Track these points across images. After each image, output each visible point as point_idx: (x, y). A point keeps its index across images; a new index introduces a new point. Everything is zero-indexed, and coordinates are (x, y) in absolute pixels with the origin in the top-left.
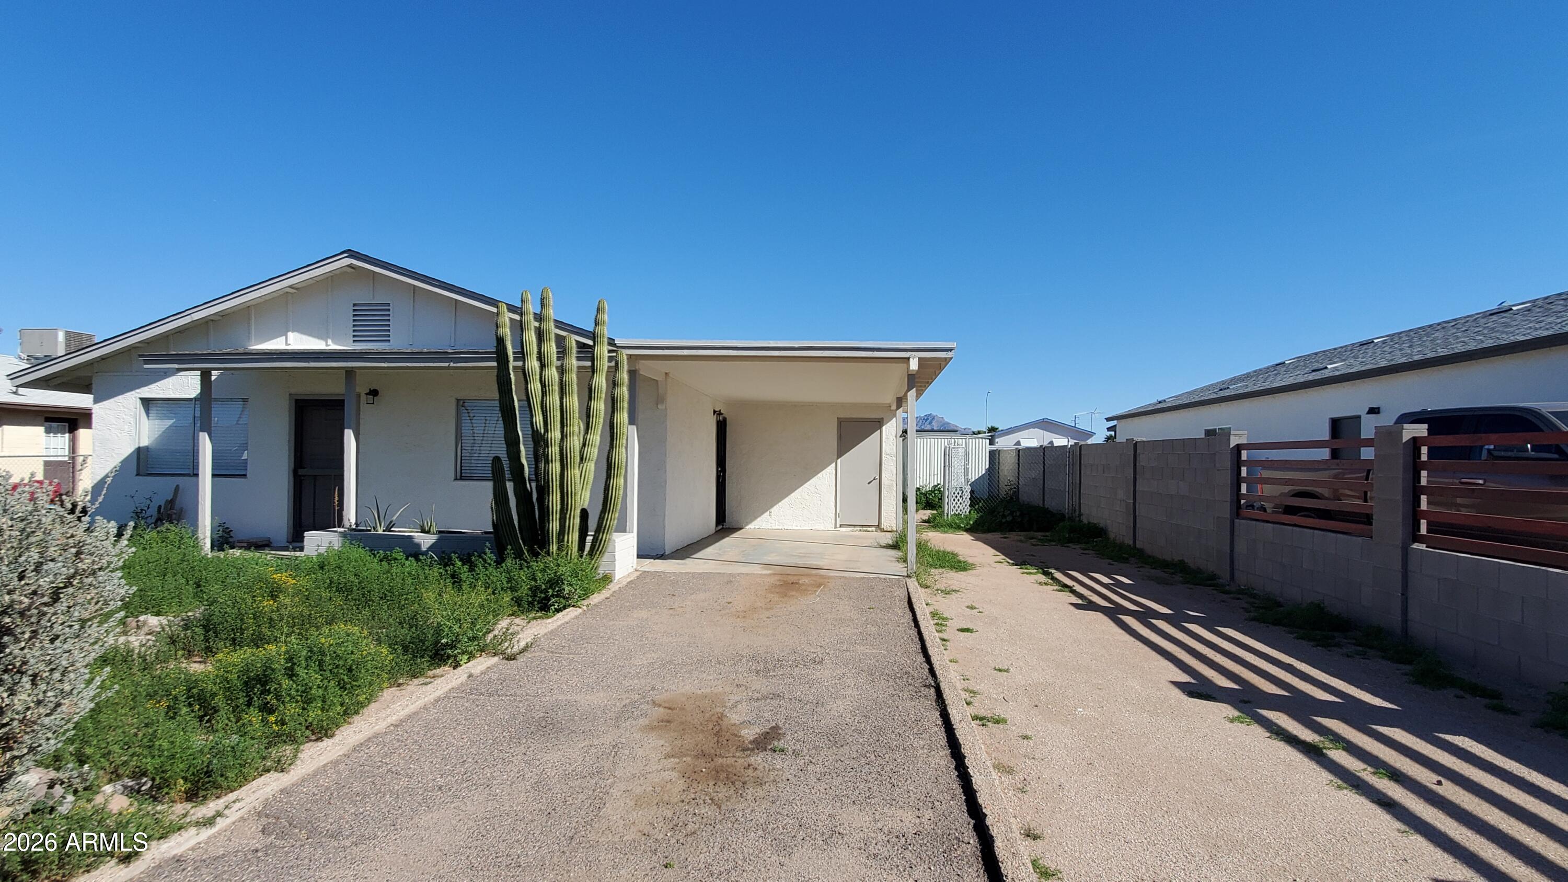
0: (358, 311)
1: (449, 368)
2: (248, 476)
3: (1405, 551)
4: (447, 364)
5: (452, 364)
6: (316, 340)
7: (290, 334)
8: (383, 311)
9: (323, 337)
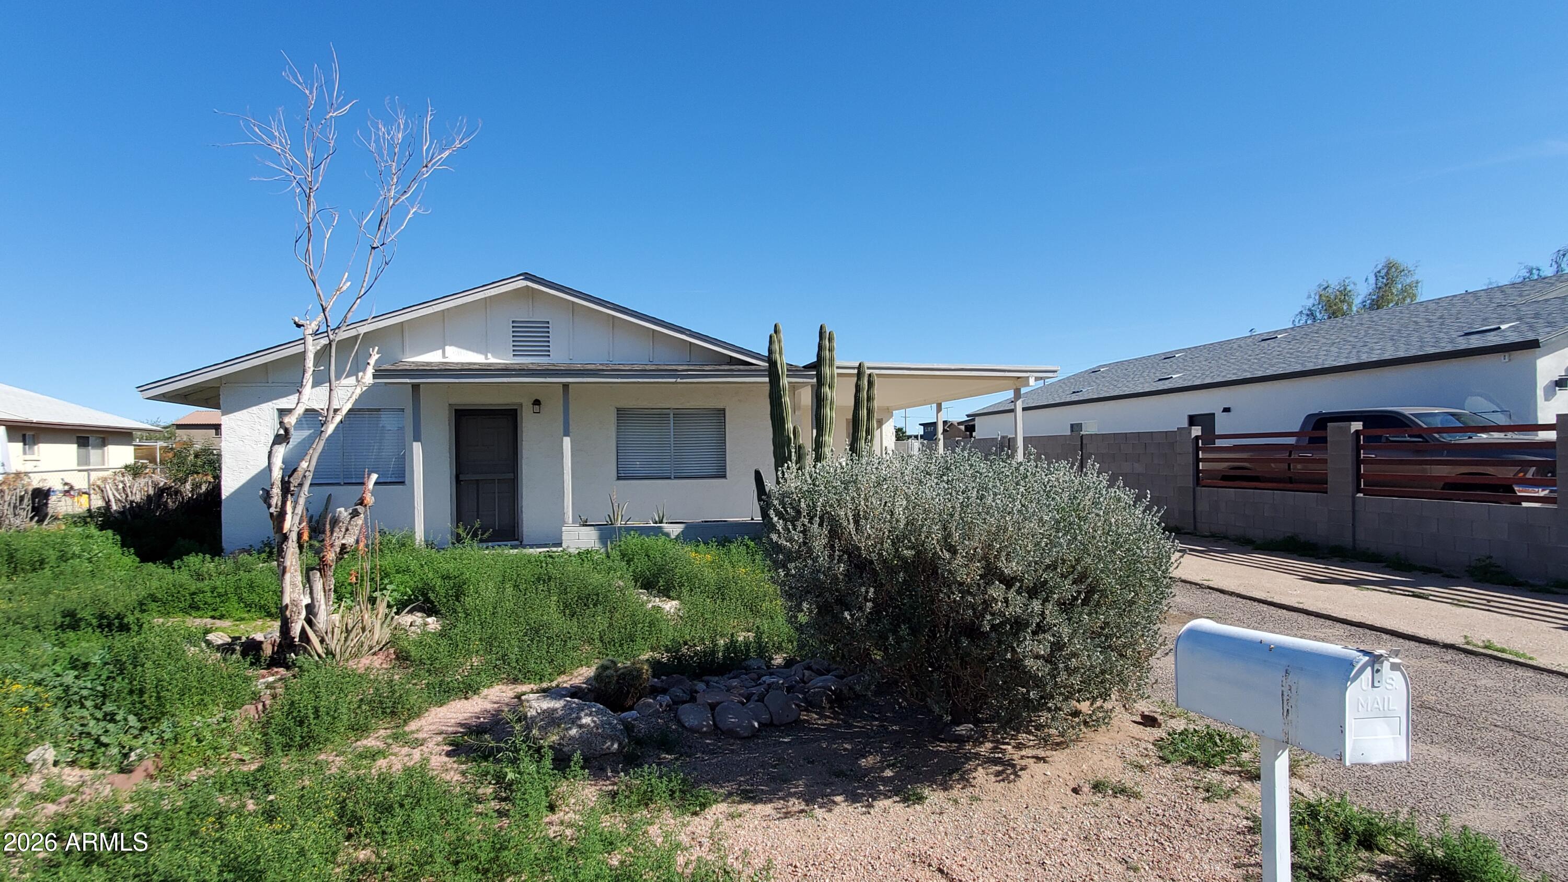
0: (518, 327)
2: (406, 482)
3: (1354, 497)
4: (674, 380)
5: (679, 380)
6: (475, 354)
7: (447, 348)
8: (544, 328)
9: (483, 351)
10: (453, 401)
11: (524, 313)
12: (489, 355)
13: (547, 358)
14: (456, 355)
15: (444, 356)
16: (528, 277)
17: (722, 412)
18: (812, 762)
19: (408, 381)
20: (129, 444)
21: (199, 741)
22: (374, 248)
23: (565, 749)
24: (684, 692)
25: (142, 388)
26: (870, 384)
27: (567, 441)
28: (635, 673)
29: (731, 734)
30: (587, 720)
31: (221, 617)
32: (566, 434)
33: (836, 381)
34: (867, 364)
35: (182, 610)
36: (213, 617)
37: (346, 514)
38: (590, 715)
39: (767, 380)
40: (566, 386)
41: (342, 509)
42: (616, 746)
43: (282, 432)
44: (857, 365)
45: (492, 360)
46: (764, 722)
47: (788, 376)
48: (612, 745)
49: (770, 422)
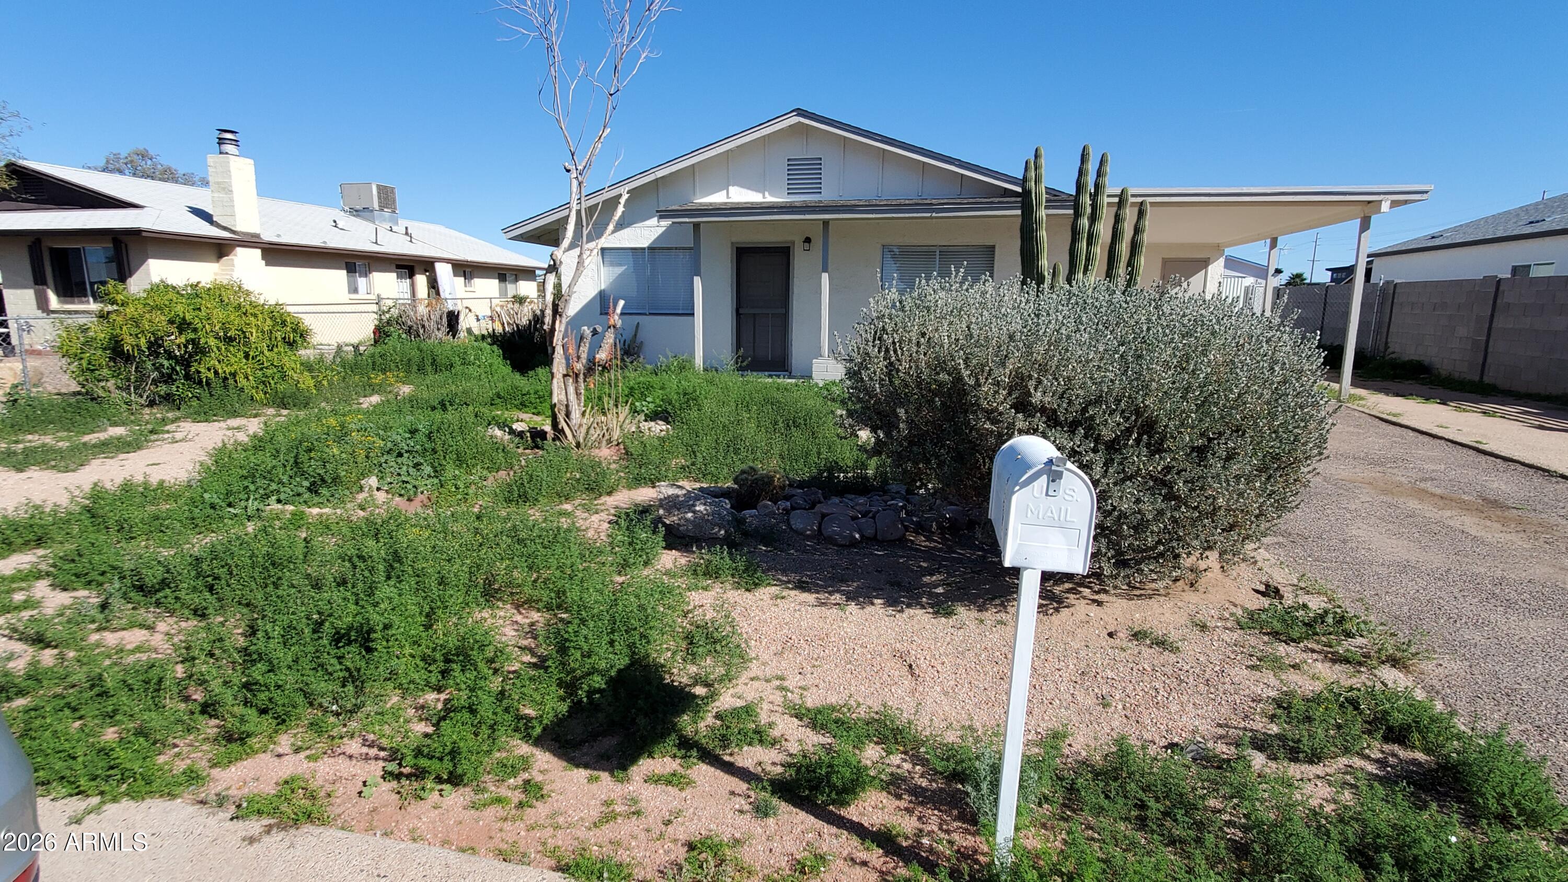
0: (793, 166)
1: (931, 218)
2: (694, 314)
5: (934, 215)
6: (755, 193)
7: (731, 188)
8: (815, 165)
9: (761, 190)
10: (734, 240)
11: (799, 150)
12: (767, 194)
13: (818, 195)
14: (739, 195)
15: (728, 197)
16: (800, 112)
17: (992, 249)
18: (880, 572)
19: (687, 220)
20: (535, 280)
21: (457, 488)
22: (611, 95)
23: (681, 528)
24: (805, 501)
25: (506, 230)
26: (1141, 214)
27: (825, 277)
28: (766, 480)
29: (830, 540)
30: (700, 508)
31: (538, 414)
32: (825, 270)
33: (1105, 211)
34: (1131, 191)
35: (516, 406)
36: (534, 414)
37: (588, 332)
38: (705, 504)
39: (1019, 212)
40: (826, 223)
41: (586, 328)
42: (722, 532)
43: (552, 263)
44: (1118, 192)
45: (770, 199)
46: (867, 534)
47: (1047, 207)
48: (719, 531)
49: (1019, 259)
